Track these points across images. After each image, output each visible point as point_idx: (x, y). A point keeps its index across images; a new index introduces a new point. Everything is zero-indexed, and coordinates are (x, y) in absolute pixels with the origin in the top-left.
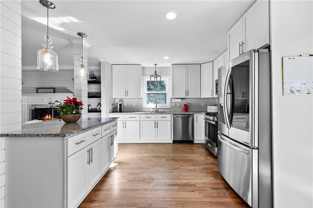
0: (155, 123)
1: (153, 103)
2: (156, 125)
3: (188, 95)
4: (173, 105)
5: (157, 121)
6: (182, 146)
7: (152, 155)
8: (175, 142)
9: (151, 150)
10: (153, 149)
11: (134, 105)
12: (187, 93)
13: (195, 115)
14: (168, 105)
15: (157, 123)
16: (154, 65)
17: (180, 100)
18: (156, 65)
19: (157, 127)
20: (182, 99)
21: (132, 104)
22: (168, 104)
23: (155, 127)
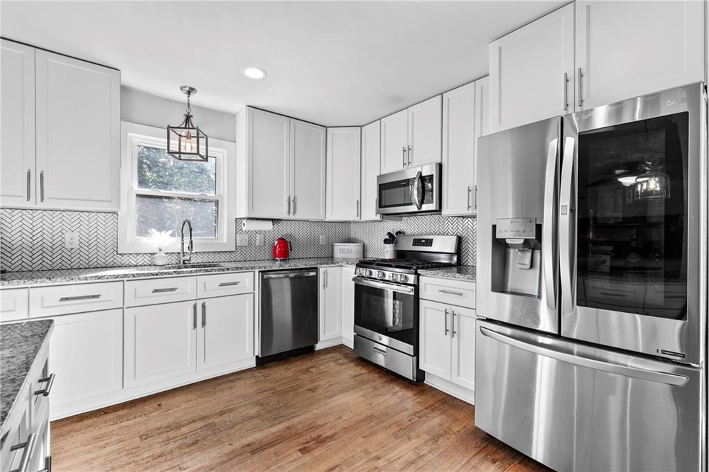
0: (195, 307)
1: (171, 232)
2: (200, 317)
3: (295, 212)
4: (242, 240)
5: (202, 301)
6: (293, 369)
7: (227, 448)
8: (262, 362)
9: (200, 424)
10: (203, 418)
11: (72, 239)
12: (292, 204)
13: (322, 270)
14: (225, 241)
15: (204, 306)
16: (181, 89)
17: (268, 226)
18: (189, 93)
19: (204, 323)
20: (275, 221)
21: (57, 239)
22: (225, 238)
23: (195, 325)
